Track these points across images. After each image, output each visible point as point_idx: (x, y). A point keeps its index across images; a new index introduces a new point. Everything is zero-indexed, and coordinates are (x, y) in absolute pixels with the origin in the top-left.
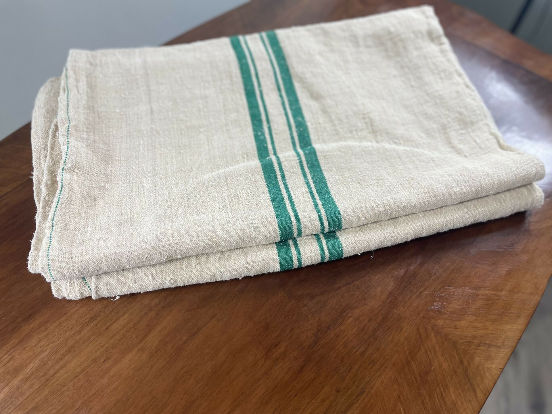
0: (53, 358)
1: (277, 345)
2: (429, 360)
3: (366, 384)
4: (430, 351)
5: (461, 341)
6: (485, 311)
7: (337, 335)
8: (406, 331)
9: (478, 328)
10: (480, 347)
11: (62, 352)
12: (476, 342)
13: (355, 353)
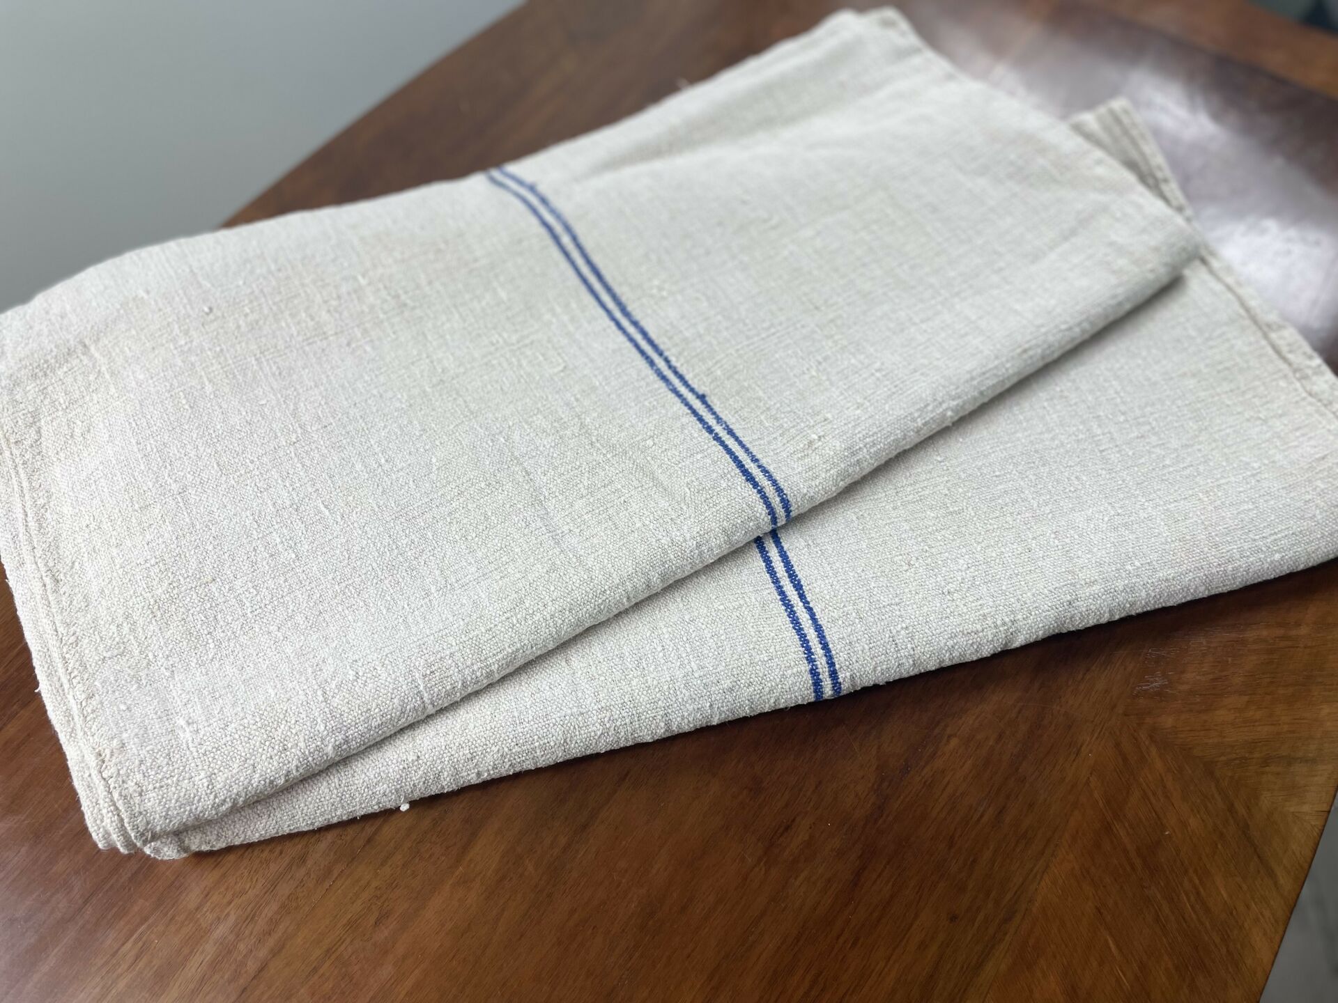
0: (247, 932)
1: (787, 828)
2: (1154, 814)
3: (1016, 892)
4: (1154, 794)
5: (1223, 758)
6: (1268, 680)
7: (927, 783)
8: (1091, 751)
9: (1256, 721)
10: (1267, 769)
11: (269, 915)
12: (1257, 755)
13: (979, 820)
